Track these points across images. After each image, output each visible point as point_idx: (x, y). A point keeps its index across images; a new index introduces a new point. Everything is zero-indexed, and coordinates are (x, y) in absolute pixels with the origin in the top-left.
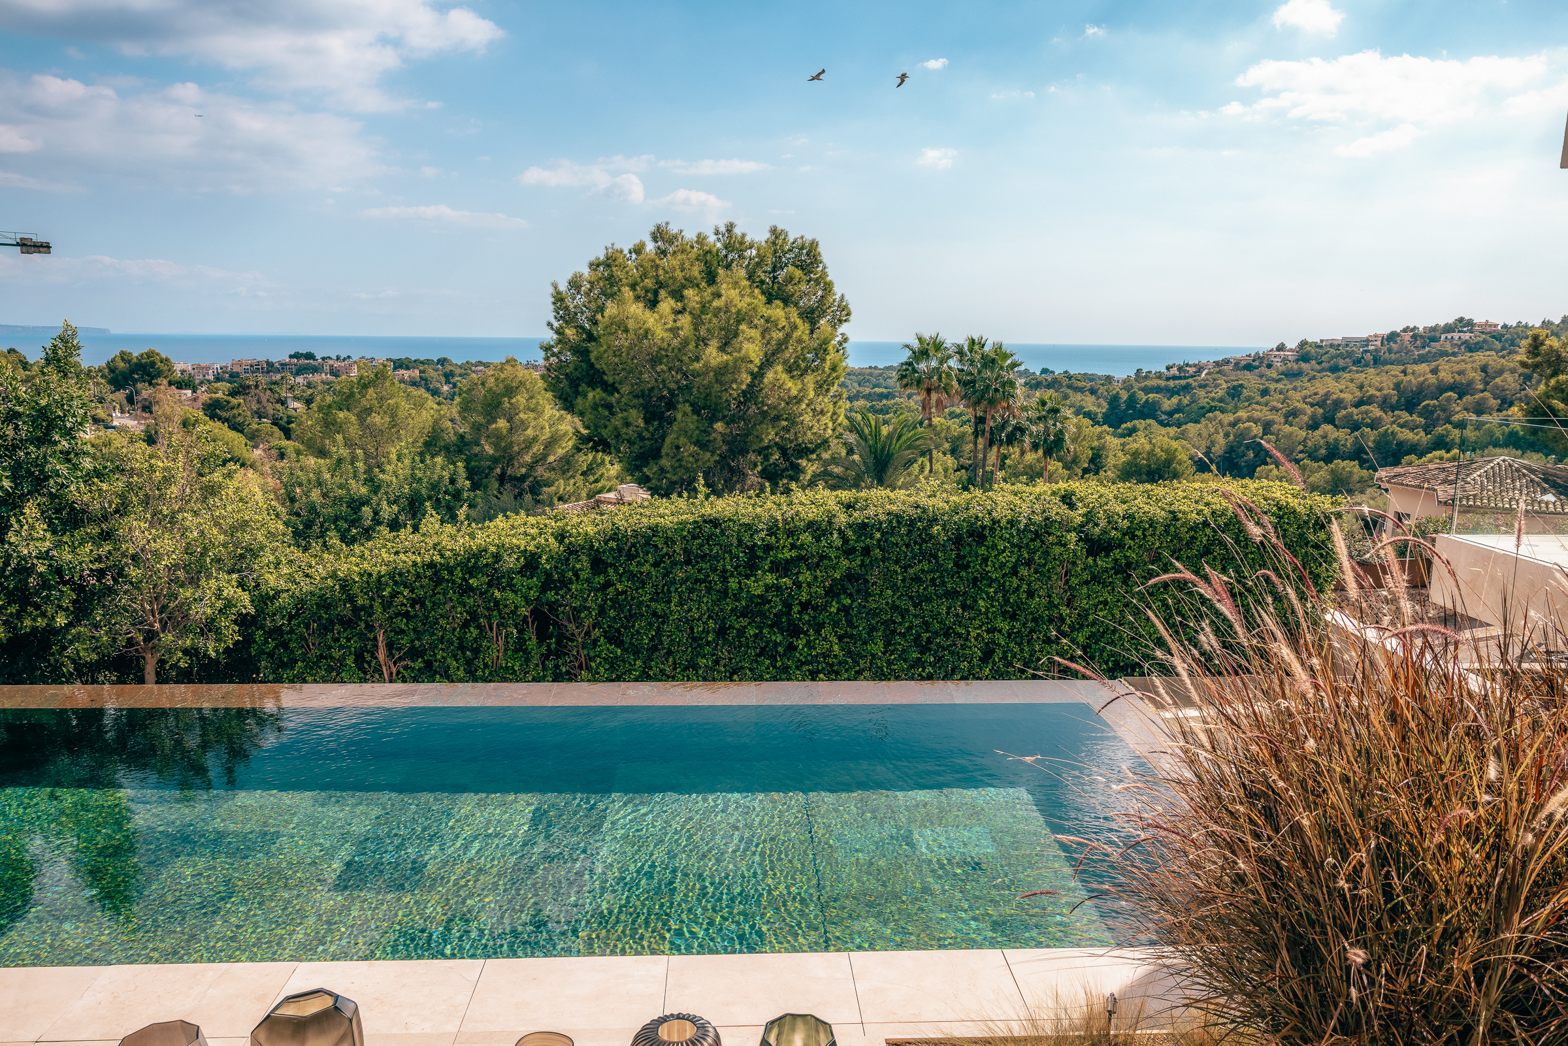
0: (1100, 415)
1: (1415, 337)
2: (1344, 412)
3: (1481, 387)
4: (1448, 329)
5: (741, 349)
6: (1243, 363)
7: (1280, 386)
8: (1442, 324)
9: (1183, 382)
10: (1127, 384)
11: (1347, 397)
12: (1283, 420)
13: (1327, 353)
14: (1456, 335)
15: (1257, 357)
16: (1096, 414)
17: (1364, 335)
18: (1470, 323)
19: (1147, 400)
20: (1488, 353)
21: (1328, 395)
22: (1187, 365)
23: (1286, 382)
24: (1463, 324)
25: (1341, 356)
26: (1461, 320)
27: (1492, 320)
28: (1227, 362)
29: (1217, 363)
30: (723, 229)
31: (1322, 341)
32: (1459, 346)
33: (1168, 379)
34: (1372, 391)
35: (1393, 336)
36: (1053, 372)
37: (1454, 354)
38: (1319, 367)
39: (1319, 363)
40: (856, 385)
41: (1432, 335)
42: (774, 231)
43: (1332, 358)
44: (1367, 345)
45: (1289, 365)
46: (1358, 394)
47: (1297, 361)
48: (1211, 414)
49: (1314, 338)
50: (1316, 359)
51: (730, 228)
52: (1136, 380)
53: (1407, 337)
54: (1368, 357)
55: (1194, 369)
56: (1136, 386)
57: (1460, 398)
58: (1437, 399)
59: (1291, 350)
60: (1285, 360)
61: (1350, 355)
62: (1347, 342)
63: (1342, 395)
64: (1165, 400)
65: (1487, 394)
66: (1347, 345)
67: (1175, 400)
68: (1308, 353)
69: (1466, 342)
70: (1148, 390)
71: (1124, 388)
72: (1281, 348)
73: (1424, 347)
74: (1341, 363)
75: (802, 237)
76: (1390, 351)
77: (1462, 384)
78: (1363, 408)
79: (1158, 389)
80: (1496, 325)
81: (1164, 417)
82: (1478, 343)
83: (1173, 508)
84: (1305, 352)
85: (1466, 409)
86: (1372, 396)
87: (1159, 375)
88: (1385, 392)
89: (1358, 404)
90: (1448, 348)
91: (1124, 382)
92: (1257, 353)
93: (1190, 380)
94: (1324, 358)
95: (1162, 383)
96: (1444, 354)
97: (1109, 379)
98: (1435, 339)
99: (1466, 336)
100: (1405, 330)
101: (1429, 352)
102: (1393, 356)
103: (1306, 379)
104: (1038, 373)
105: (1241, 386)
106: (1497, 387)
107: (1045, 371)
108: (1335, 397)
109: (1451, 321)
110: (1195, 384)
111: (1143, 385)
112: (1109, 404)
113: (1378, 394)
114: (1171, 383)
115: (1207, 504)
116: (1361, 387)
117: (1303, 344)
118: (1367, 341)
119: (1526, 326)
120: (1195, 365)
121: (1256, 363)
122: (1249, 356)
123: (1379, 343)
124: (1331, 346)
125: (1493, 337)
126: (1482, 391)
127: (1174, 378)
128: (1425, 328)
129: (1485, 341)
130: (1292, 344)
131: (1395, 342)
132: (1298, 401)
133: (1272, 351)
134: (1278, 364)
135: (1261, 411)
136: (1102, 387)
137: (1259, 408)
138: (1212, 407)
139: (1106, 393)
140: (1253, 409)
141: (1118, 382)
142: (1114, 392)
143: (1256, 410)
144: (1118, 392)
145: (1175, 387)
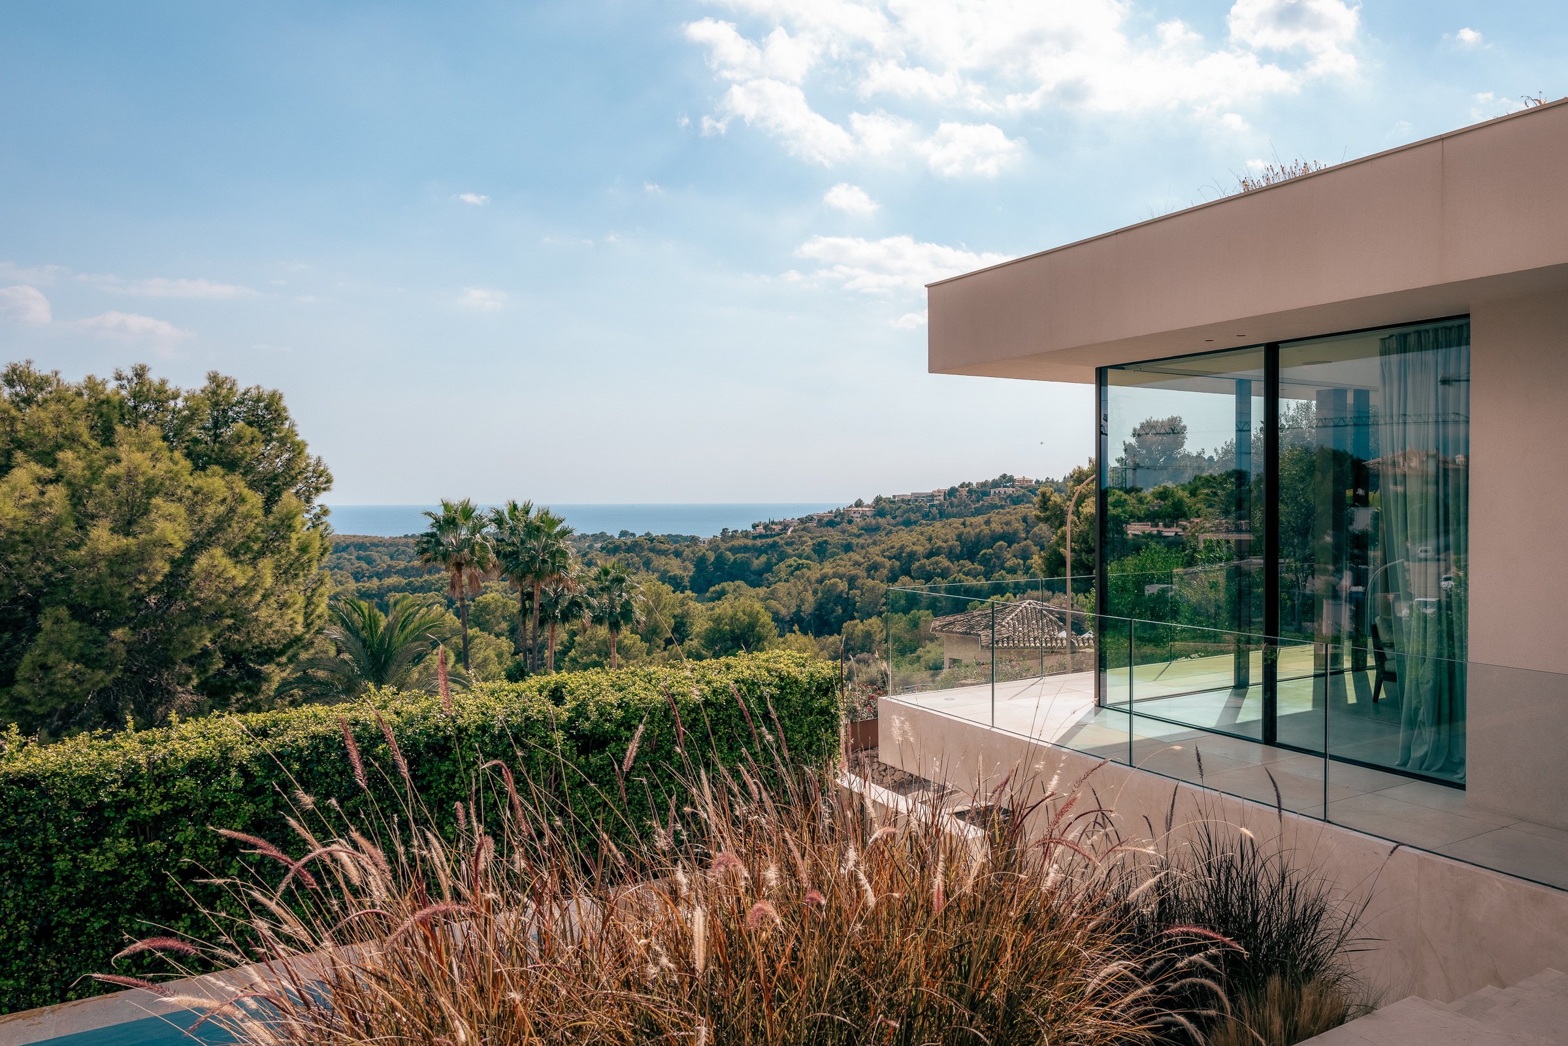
0: (686, 579)
1: (970, 492)
2: (918, 564)
3: (1024, 535)
4: (995, 484)
5: (153, 530)
6: (826, 519)
7: (861, 541)
8: (990, 480)
9: (770, 541)
10: (713, 545)
11: (919, 549)
12: (865, 575)
13: (899, 508)
14: (1002, 490)
15: (838, 514)
16: (682, 578)
17: (930, 491)
18: (1011, 479)
19: (735, 561)
20: (1027, 505)
21: (902, 548)
22: (773, 523)
23: (866, 537)
24: (1006, 480)
25: (911, 510)
26: (1004, 476)
27: (1028, 477)
28: (810, 519)
29: (801, 521)
30: (129, 374)
31: (894, 497)
32: (1005, 499)
33: (755, 538)
34: (939, 543)
35: (952, 492)
36: (633, 535)
37: (1002, 507)
38: (893, 522)
39: (894, 518)
40: (387, 558)
41: (983, 491)
42: (213, 378)
43: (905, 512)
44: (933, 500)
45: (868, 520)
46: (928, 546)
47: (874, 516)
48: (798, 572)
49: (887, 494)
50: (891, 514)
51: (140, 373)
52: (722, 540)
53: (964, 491)
54: (935, 511)
55: (780, 527)
56: (723, 546)
57: (1009, 546)
58: (992, 548)
59: (868, 506)
60: (863, 516)
61: (919, 509)
62: (916, 497)
63: (915, 548)
64: (754, 559)
65: (1029, 541)
66: (916, 500)
67: (763, 558)
68: (883, 509)
69: (1010, 496)
70: (733, 550)
71: (711, 549)
72: (859, 504)
73: (978, 501)
74: (913, 517)
75: (258, 387)
76: (952, 505)
77: (1009, 533)
78: (934, 559)
79: (745, 549)
80: (1031, 481)
81: (753, 577)
82: (1018, 497)
83: (674, 690)
84: (882, 507)
85: (1015, 556)
86: (939, 547)
87: (746, 534)
88: (950, 543)
89: (929, 555)
90: (997, 501)
91: (710, 542)
92: (838, 510)
93: (777, 539)
94: (898, 513)
95: (750, 542)
96: (994, 507)
97: (694, 540)
98: (987, 494)
99: (1010, 491)
100: (962, 486)
101: (983, 505)
102: (955, 510)
103: (883, 533)
104: (617, 537)
105: (826, 542)
106: (1035, 535)
107: (624, 534)
108: (908, 549)
109: (997, 477)
110: (781, 542)
111: (729, 545)
112: (696, 566)
113: (944, 545)
114: (758, 542)
115: (709, 683)
116: (930, 539)
117: (878, 500)
118: (932, 496)
119: (1053, 481)
120: (780, 523)
121: (838, 519)
122: (831, 512)
123: (942, 498)
124: (903, 501)
125: (1030, 491)
126: (1025, 539)
127: (761, 536)
128: (977, 484)
129: (1024, 495)
130: (868, 500)
131: (955, 497)
132: (878, 555)
133: (851, 506)
134: (858, 520)
135: (845, 566)
136: (687, 549)
137: (843, 563)
138: (799, 564)
139: (692, 555)
140: (838, 565)
141: (704, 542)
142: (700, 554)
143: (841, 566)
144: (704, 553)
145: (763, 546)
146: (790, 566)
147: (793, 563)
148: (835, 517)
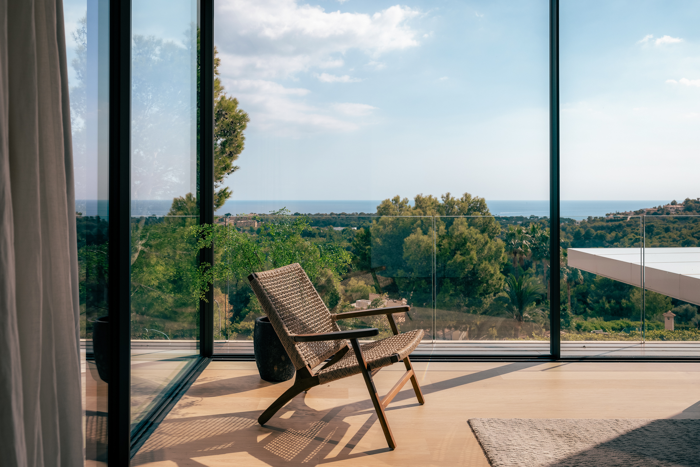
6: (652, 212)
7: (676, 226)
9: (617, 223)
10: (583, 225)
15: (660, 209)
19: (597, 235)
22: (618, 213)
23: (679, 223)
28: (642, 211)
29: (636, 213)
33: (608, 221)
45: (680, 213)
47: (684, 211)
50: (696, 210)
52: (588, 222)
55: (623, 216)
56: (589, 225)
59: (680, 204)
60: (677, 210)
64: (608, 234)
67: (613, 234)
68: (690, 206)
70: (597, 228)
71: (582, 227)
72: (674, 203)
79: (602, 228)
87: (602, 219)
91: (581, 223)
92: (660, 207)
93: (621, 222)
95: (605, 224)
97: (573, 222)
103: (691, 221)
104: (528, 218)
105: (652, 226)
107: (532, 216)
110: (624, 224)
111: (593, 225)
112: (574, 237)
114: (610, 224)
117: (687, 201)
120: (623, 213)
121: (660, 212)
122: (655, 208)
127: (611, 220)
130: (680, 201)
132: (689, 236)
133: (668, 205)
134: (672, 211)
135: (667, 242)
136: (568, 227)
137: (666, 240)
138: (637, 239)
139: (571, 230)
140: (663, 241)
141: (578, 223)
142: (577, 230)
143: (665, 241)
144: (579, 231)
145: (613, 226)
146: (631, 239)
147: (632, 237)
148: (658, 211)
